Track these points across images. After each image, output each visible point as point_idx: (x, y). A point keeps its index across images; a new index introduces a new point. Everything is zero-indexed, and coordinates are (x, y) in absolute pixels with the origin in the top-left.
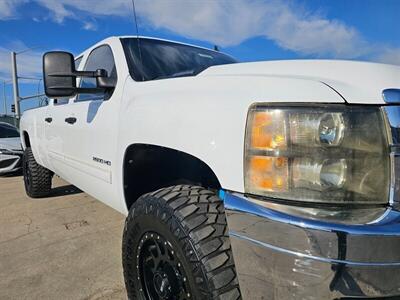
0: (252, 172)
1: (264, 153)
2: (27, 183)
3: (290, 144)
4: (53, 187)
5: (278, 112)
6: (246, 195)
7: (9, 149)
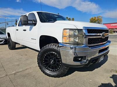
0: (63, 39)
1: (65, 36)
2: (9, 46)
3: (69, 35)
4: (16, 47)
5: (68, 30)
6: (62, 43)
7: (2, 38)
